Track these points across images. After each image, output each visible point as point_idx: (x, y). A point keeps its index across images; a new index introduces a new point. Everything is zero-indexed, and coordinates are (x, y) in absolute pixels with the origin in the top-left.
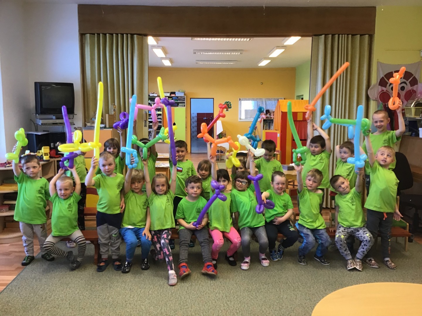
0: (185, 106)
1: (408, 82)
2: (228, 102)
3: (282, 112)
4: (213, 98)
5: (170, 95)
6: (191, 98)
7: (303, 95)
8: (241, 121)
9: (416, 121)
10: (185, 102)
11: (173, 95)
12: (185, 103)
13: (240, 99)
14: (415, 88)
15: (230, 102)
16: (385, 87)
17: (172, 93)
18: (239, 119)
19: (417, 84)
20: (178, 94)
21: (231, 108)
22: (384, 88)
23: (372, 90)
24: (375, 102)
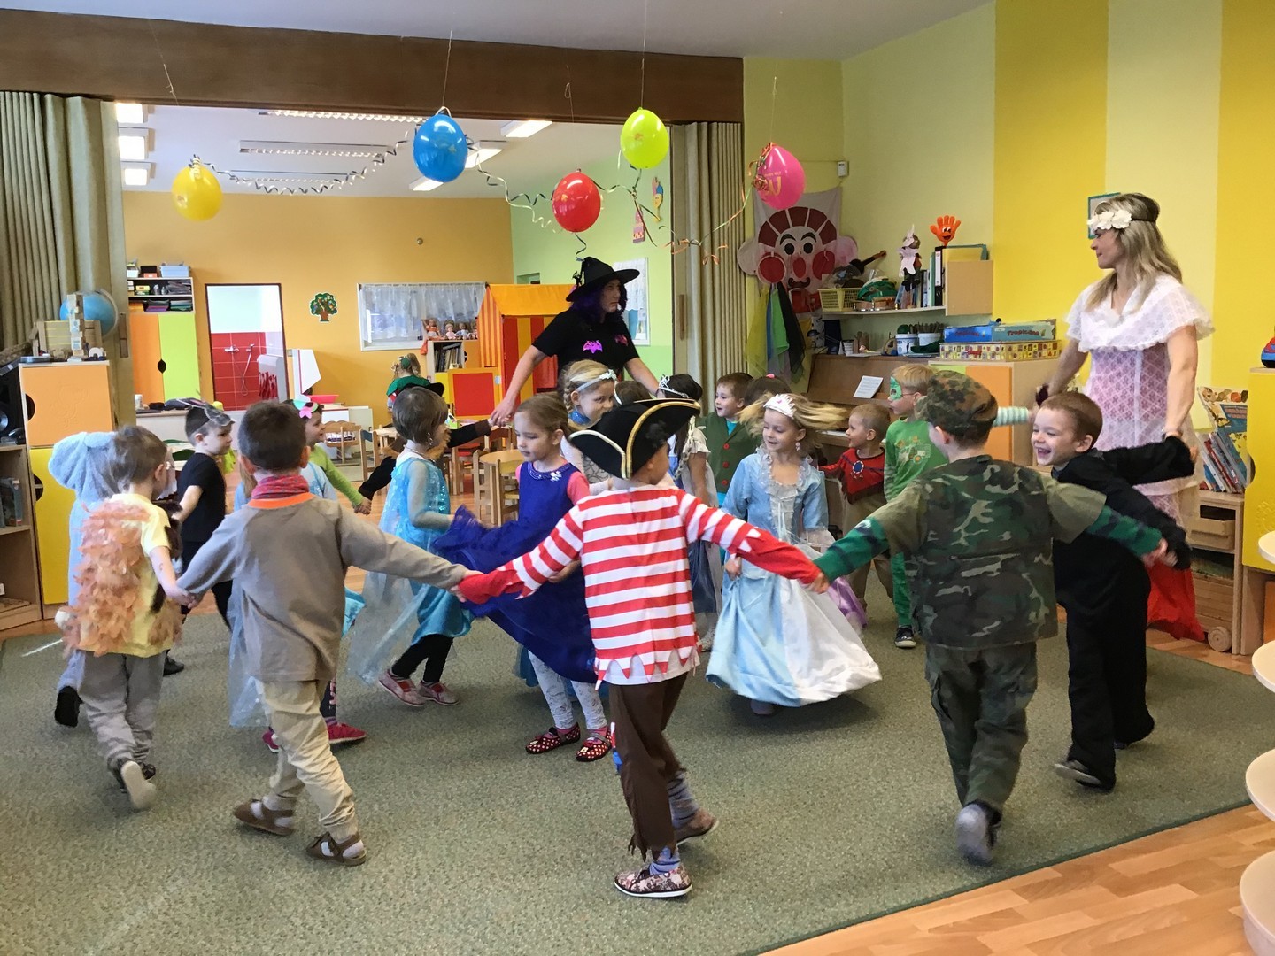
0: (190, 309)
1: (817, 234)
2: (326, 295)
3: (503, 316)
4: (279, 285)
5: (140, 276)
6: (206, 285)
7: (538, 274)
8: (367, 349)
9: (838, 321)
10: (192, 296)
11: (150, 276)
12: (190, 298)
13: (360, 286)
14: (831, 246)
15: (332, 296)
16: (773, 245)
17: (144, 270)
18: (362, 344)
19: (835, 238)
20: (167, 273)
21: (335, 311)
22: (769, 248)
23: (747, 252)
24: (753, 279)
